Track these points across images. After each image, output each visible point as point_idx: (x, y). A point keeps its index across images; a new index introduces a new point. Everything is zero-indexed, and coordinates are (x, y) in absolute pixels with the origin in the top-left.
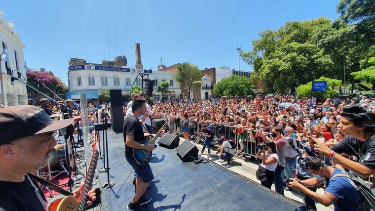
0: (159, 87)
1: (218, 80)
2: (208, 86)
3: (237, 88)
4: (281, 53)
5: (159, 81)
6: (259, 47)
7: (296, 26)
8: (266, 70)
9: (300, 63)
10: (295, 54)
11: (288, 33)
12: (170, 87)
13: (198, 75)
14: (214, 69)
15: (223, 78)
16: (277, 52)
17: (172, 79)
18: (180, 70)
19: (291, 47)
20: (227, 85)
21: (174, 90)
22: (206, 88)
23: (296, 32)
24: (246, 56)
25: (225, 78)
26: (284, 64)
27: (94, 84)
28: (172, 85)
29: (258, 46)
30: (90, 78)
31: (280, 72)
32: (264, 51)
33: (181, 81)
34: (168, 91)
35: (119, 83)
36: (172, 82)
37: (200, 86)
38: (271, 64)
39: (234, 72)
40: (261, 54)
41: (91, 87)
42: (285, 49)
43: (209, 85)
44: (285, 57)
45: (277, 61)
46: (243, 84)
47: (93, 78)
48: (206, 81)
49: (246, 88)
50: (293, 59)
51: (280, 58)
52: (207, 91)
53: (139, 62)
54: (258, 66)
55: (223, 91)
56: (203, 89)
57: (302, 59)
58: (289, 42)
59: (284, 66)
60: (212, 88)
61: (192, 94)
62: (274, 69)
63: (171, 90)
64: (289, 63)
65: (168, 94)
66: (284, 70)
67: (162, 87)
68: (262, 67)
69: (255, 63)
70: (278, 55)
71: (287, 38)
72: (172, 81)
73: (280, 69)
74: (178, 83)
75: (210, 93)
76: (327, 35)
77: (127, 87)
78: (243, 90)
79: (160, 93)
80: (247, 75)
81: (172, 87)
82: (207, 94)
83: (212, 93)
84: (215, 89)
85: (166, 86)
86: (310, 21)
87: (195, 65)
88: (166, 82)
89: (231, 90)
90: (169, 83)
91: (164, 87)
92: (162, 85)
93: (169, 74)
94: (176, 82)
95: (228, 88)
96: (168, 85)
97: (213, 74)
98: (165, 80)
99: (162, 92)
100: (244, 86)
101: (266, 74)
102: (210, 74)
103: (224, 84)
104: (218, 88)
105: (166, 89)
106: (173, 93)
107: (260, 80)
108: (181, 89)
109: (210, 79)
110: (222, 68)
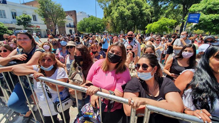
0: (19, 20)
1: (79, 20)
2: (71, 25)
3: (96, 27)
4: (124, 3)
5: (18, 14)
8: (116, 14)
12: (32, 21)
14: (75, 12)
17: (34, 14)
21: (38, 25)
22: (70, 26)
24: (101, 2)
25: (85, 17)
28: (35, 19)
31: (125, 16)
33: (44, 16)
34: (30, 26)
36: (34, 16)
39: (90, 17)
43: (72, 24)
44: (128, 7)
45: (122, 9)
48: (69, 20)
49: (102, 27)
50: (132, 8)
51: (124, 7)
52: (71, 29)
54: (108, 13)
55: (85, 28)
56: (67, 27)
59: (128, 13)
60: (75, 26)
61: (57, 30)
63: (35, 25)
64: (130, 11)
65: (32, 28)
67: (22, 21)
68: (113, 12)
70: (123, 5)
73: (125, 14)
74: (42, 18)
75: (73, 31)
79: (22, 27)
81: (35, 22)
82: (71, 31)
83: (75, 31)
84: (78, 26)
87: (57, 3)
88: (26, 16)
89: (92, 27)
90: (31, 17)
91: (25, 21)
92: (22, 19)
93: (31, 9)
94: (40, 17)
95: (90, 26)
96: (31, 19)
97: (74, 15)
98: (26, 13)
99: (24, 26)
100: (101, 25)
101: (116, 17)
102: (72, 15)
103: (85, 23)
104: (81, 26)
105: (28, 23)
106: (38, 28)
107: (109, 23)
108: (46, 25)
109: (73, 19)
110: (81, 13)
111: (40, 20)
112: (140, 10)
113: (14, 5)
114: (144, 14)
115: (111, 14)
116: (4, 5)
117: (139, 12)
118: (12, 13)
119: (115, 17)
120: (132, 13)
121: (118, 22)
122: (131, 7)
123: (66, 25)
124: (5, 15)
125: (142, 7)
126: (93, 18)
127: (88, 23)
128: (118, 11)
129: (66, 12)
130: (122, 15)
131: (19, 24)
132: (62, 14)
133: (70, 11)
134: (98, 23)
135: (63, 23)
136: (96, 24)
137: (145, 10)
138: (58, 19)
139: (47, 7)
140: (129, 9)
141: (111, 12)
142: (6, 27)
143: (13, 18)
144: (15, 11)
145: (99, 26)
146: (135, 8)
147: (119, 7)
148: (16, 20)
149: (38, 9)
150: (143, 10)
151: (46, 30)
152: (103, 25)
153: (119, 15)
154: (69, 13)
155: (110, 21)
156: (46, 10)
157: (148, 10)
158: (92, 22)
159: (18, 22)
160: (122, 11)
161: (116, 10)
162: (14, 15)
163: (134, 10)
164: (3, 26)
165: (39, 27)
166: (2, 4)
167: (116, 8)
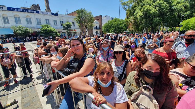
0: (64, 26)
1: (104, 23)
2: (97, 27)
3: (118, 27)
5: (64, 22)
8: (139, 13)
9: (164, 8)
12: (72, 27)
14: (101, 16)
17: (74, 21)
18: (79, 14)
21: (75, 29)
22: (96, 28)
24: (125, 4)
25: (109, 20)
27: (9, 23)
28: (74, 25)
30: (4, 18)
31: (151, 14)
33: (80, 22)
34: (71, 30)
35: (31, 22)
36: (73, 23)
39: (113, 19)
41: (6, 25)
43: (98, 27)
44: (154, 4)
45: (147, 7)
47: (7, 18)
48: (96, 24)
49: (125, 27)
50: (160, 5)
51: (150, 5)
52: (97, 30)
53: (48, 8)
55: (109, 29)
56: (94, 29)
57: (166, 6)
59: (154, 10)
60: (100, 28)
61: (87, 32)
63: (73, 29)
64: (158, 8)
65: (72, 32)
66: (154, 13)
67: (66, 27)
68: (136, 12)
70: (148, 3)
72: (74, 23)
73: (151, 12)
75: (99, 32)
77: (39, 26)
79: (65, 31)
81: (74, 27)
82: (97, 32)
84: (103, 28)
85: (69, 26)
87: (89, 11)
88: (69, 23)
89: (115, 28)
90: (72, 24)
91: (68, 27)
92: (66, 25)
93: (72, 18)
94: (77, 23)
95: (113, 27)
96: (71, 25)
98: (68, 21)
99: (67, 30)
100: (123, 25)
101: (140, 16)
102: (98, 19)
103: (109, 25)
104: (105, 28)
105: (69, 28)
106: (75, 32)
107: (131, 22)
108: (80, 29)
109: (99, 23)
110: (105, 17)
111: (77, 25)
112: (169, 6)
113: (62, 16)
114: (175, 10)
115: (135, 14)
116: (56, 16)
117: (169, 8)
118: (61, 22)
119: (138, 17)
120: (159, 11)
121: (141, 21)
122: (158, 4)
123: (93, 28)
124: (56, 23)
125: (172, 3)
126: (116, 20)
127: (112, 25)
128: (142, 10)
129: (94, 17)
130: (147, 13)
131: (64, 29)
132: (91, 20)
133: (97, 16)
134: (121, 24)
135: (91, 26)
136: (119, 25)
137: (176, 5)
138: (88, 24)
139: (82, 15)
140: (155, 7)
141: (134, 12)
142: (57, 31)
143: (61, 25)
144: (62, 20)
145: (122, 27)
146: (163, 4)
147: (144, 6)
148: (62, 27)
149: (76, 17)
150: (173, 6)
151: (80, 32)
152: (125, 25)
153: (144, 14)
154: (96, 18)
155: (132, 21)
156: (81, 18)
157: (179, 5)
158: (115, 24)
159: (64, 28)
160: (147, 9)
161: (140, 9)
162: (62, 23)
163: (162, 6)
164: (55, 31)
165: (76, 30)
166: (55, 16)
167: (140, 7)
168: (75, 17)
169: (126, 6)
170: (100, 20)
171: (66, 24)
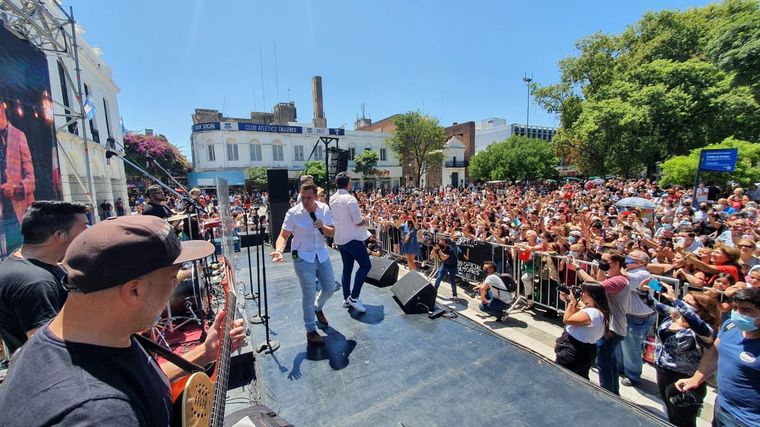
0: (359, 163)
1: (481, 148)
2: (458, 159)
3: (521, 164)
4: (628, 85)
5: (357, 151)
6: (576, 75)
7: (667, 21)
8: (589, 123)
9: (672, 107)
10: (661, 87)
11: (647, 38)
12: (379, 162)
13: (438, 138)
14: (472, 125)
15: (490, 143)
16: (617, 83)
17: (384, 147)
18: (401, 127)
19: (653, 72)
20: (499, 158)
21: (387, 169)
22: (455, 164)
23: (667, 35)
24: (543, 94)
25: (494, 142)
26: (634, 110)
27: (237, 158)
28: (384, 158)
29: (573, 72)
30: (229, 146)
32: (587, 82)
33: (403, 150)
34: (375, 172)
35: (281, 155)
36: (383, 152)
37: (440, 161)
38: (601, 111)
39: (517, 129)
40: (578, 89)
41: (233, 164)
42: (638, 76)
43: (461, 158)
44: (636, 95)
45: (616, 105)
46: (535, 155)
47: (236, 147)
48: (454, 149)
49: (542, 164)
50: (654, 99)
51: (624, 96)
52: (455, 170)
53: (320, 114)
54: (571, 115)
55: (490, 170)
56: (447, 166)
57: (678, 99)
58: (649, 59)
59: (633, 114)
60: (466, 164)
61: (423, 177)
62: (609, 123)
63: (382, 169)
64: (647, 107)
65: (376, 176)
66: (632, 123)
67: (364, 163)
68: (581, 117)
69: (564, 109)
70: (619, 91)
71: (645, 49)
72: (384, 150)
73: (622, 122)
74: (397, 155)
75: (462, 176)
76: (746, 39)
77: (297, 163)
78: (535, 169)
79: (360, 175)
80: (546, 135)
81: (384, 162)
82: (455, 176)
83: (466, 175)
84: (472, 166)
85: (372, 161)
86: (704, 8)
87: (431, 117)
88: (371, 153)
89: (507, 168)
91: (367, 163)
92: (364, 159)
93: (379, 136)
94: (393, 152)
95: (502, 164)
96: (377, 158)
97: (468, 134)
98: (370, 148)
99: (364, 173)
100: (537, 159)
101: (590, 133)
102: (462, 135)
103: (491, 157)
105: (371, 166)
106: (386, 176)
108: (401, 167)
109: (463, 146)
110: (490, 122)
111: (393, 157)
113: (355, 134)
115: (575, 124)
116: (340, 137)
119: (584, 133)
123: (444, 163)
130: (611, 124)
134: (529, 155)
136: (524, 158)
140: (640, 105)
141: (576, 117)
143: (350, 159)
144: (353, 146)
145: (532, 163)
147: (602, 103)
149: (392, 136)
151: (400, 177)
153: (601, 125)
154: (456, 130)
158: (510, 154)
162: (352, 153)
165: (389, 172)
168: (391, 133)
169: (548, 99)
170: (467, 136)
171: (364, 155)
